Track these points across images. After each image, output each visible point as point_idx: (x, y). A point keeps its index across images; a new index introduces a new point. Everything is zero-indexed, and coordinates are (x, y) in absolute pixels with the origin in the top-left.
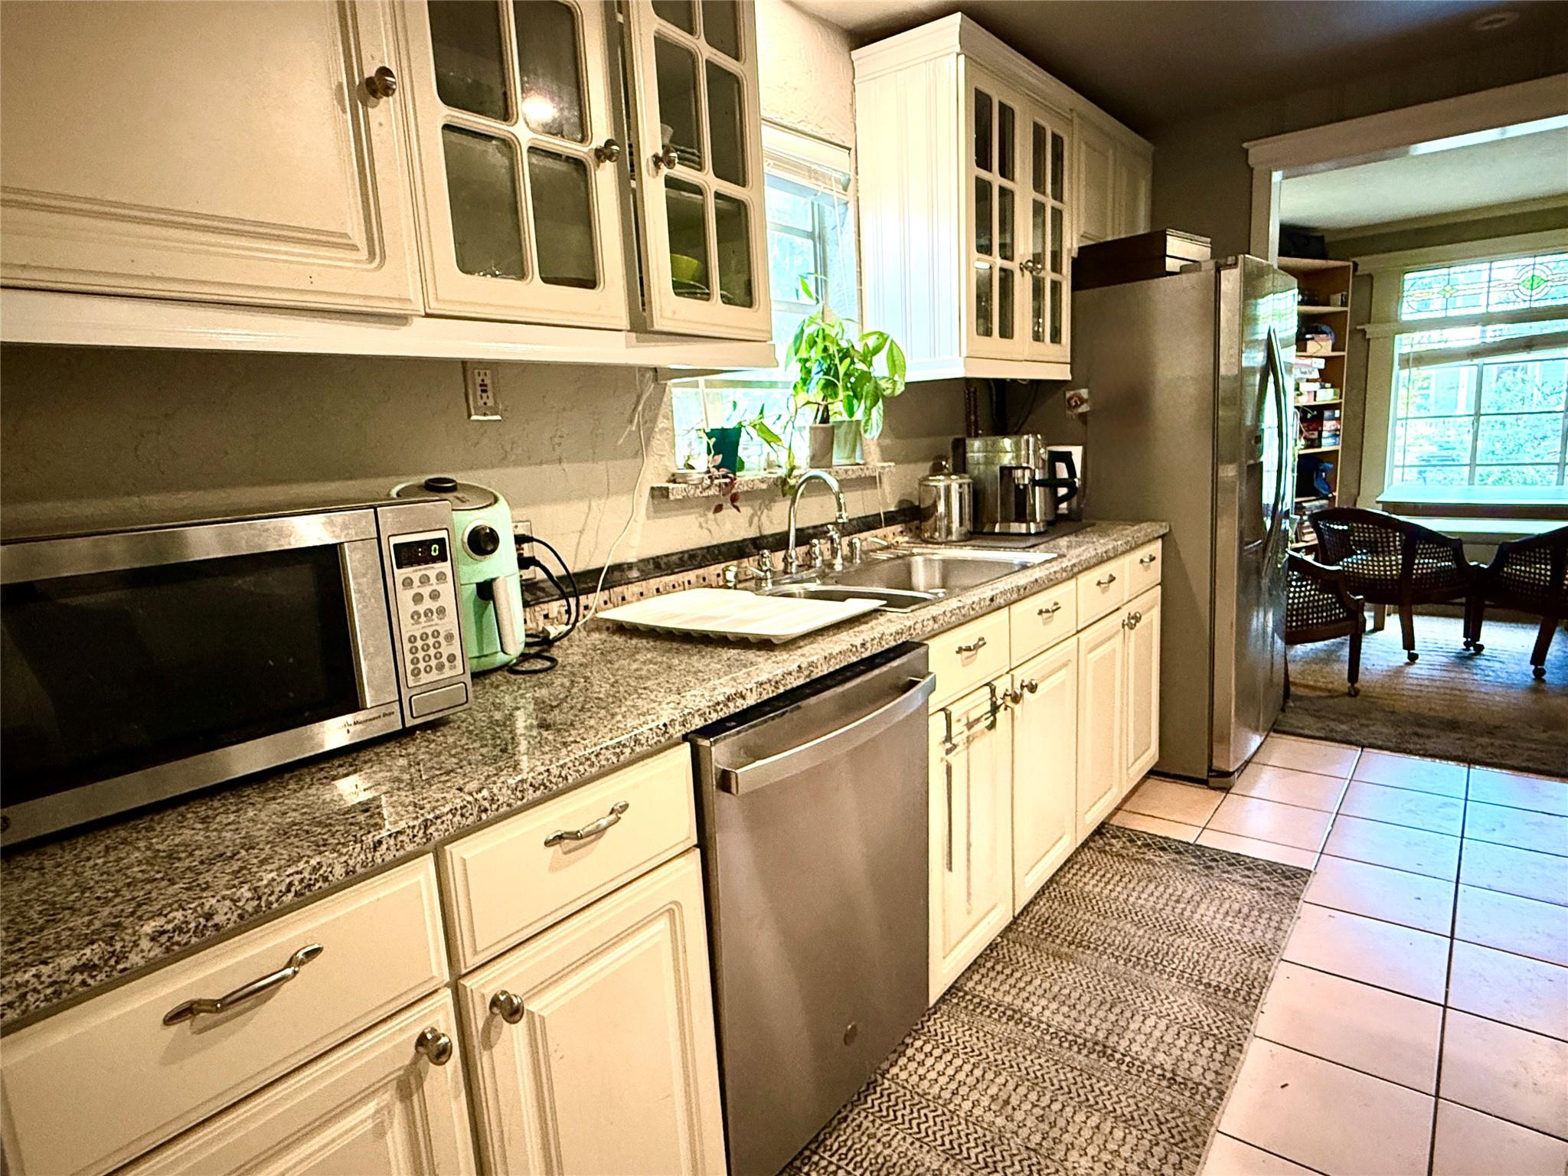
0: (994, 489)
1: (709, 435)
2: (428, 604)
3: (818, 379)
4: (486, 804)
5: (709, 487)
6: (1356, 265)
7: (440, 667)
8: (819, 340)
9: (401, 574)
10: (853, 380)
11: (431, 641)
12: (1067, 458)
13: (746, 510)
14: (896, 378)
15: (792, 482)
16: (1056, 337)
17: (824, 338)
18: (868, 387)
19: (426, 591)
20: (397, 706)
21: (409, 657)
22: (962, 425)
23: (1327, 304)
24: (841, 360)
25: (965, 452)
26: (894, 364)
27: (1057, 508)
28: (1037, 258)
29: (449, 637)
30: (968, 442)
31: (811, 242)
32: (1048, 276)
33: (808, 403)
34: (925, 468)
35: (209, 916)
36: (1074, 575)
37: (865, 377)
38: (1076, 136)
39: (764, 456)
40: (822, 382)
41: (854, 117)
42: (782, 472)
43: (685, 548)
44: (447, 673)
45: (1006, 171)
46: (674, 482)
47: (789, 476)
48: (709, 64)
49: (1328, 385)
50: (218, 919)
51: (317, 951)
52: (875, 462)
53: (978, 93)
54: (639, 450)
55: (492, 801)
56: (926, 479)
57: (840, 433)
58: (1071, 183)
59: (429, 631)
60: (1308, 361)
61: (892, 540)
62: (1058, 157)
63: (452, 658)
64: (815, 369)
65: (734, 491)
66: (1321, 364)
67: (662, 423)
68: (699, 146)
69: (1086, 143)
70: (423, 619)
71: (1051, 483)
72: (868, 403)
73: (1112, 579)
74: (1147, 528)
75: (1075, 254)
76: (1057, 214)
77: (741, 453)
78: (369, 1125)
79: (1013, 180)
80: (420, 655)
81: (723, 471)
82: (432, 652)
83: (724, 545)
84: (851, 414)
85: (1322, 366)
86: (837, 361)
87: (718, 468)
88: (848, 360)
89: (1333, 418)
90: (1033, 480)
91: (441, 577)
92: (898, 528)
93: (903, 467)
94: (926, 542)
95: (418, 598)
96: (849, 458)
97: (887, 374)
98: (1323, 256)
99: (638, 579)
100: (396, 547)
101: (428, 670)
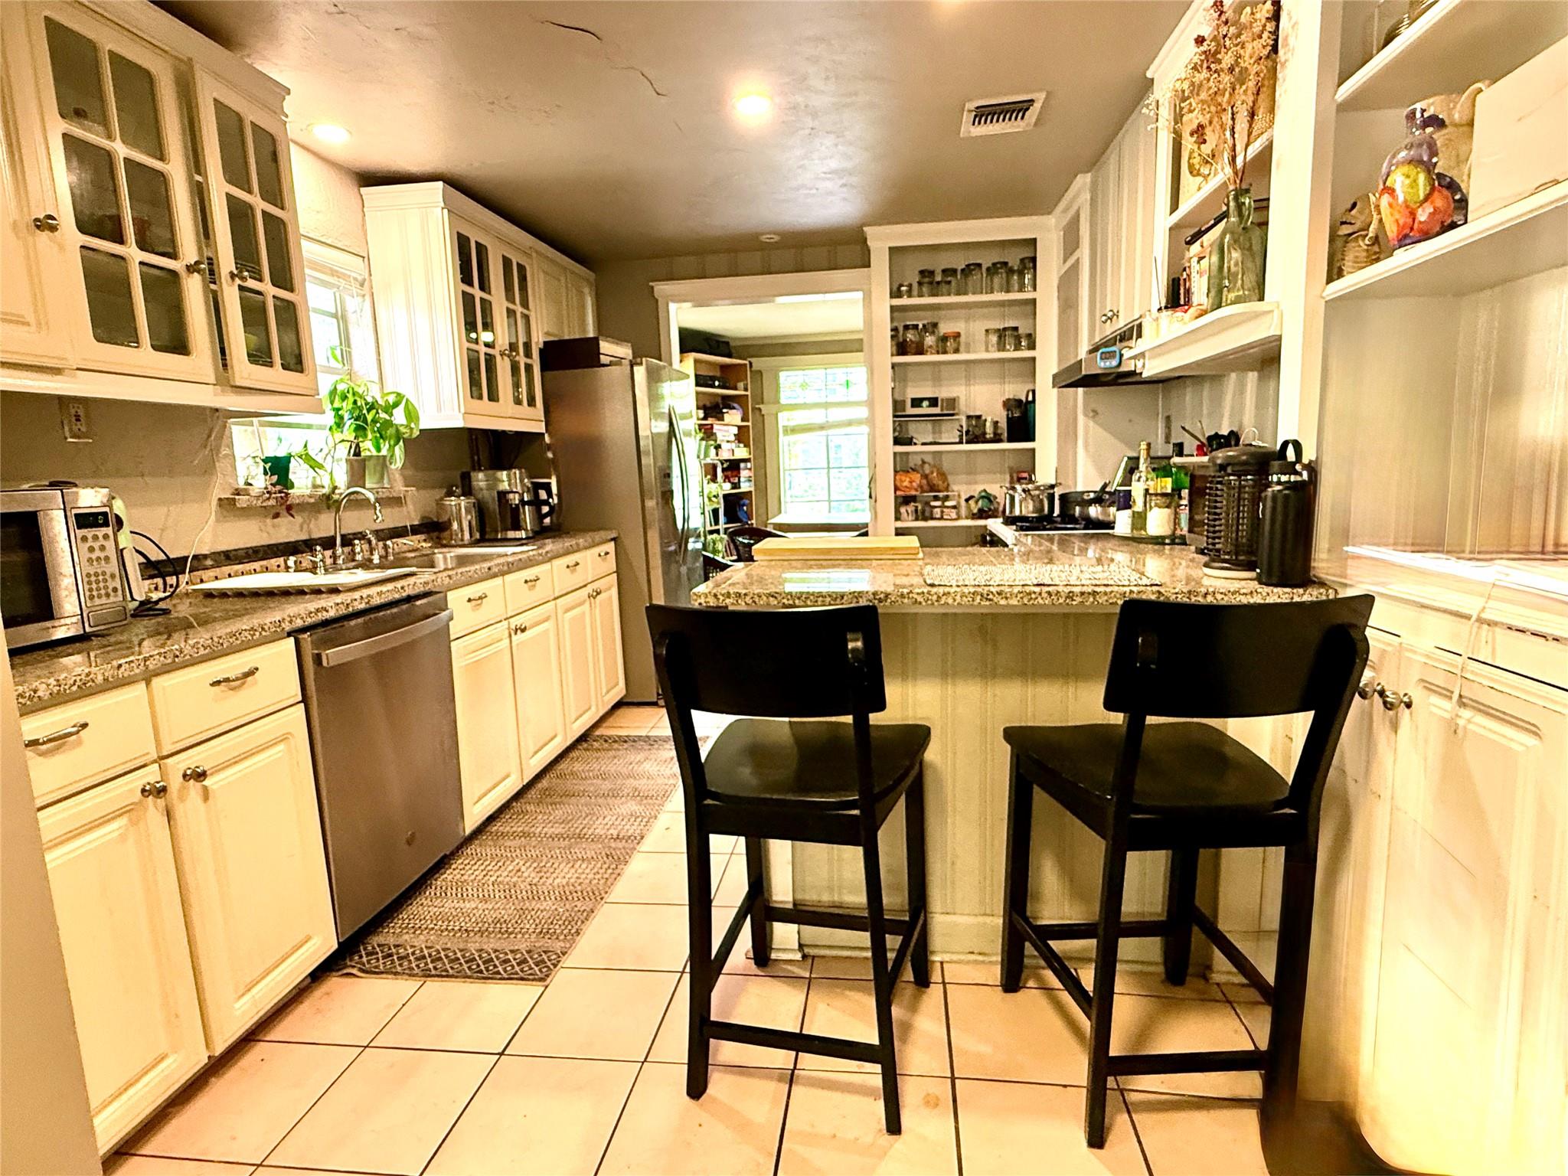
0: (494, 506)
1: (265, 461)
2: (97, 553)
3: (349, 425)
4: (178, 653)
5: (268, 499)
6: (751, 363)
7: (108, 595)
8: (350, 396)
9: (81, 533)
10: (378, 425)
11: (101, 578)
12: (547, 487)
13: (299, 519)
14: (413, 425)
15: (336, 497)
16: (532, 402)
17: (354, 394)
18: (391, 431)
19: (96, 545)
20: (80, 618)
21: (86, 587)
22: (468, 461)
23: (735, 388)
24: (369, 411)
25: (470, 482)
26: (411, 415)
27: (542, 522)
28: (513, 347)
29: (113, 576)
30: (473, 474)
31: (335, 320)
32: (522, 360)
33: (343, 441)
34: (439, 493)
35: (35, 691)
36: (550, 560)
37: (388, 424)
38: (535, 266)
39: (310, 480)
40: (354, 426)
41: (365, 234)
42: (326, 491)
43: (249, 546)
44: (112, 599)
45: (484, 286)
46: (238, 494)
47: (333, 492)
48: (264, 213)
49: (742, 445)
50: (40, 693)
51: (85, 726)
52: (400, 488)
53: (459, 235)
54: (208, 469)
55: (181, 652)
56: (442, 499)
57: (370, 465)
58: (534, 296)
59: (99, 571)
60: (725, 428)
61: (417, 545)
62: (523, 279)
63: (115, 590)
64: (346, 416)
65: (288, 503)
66: (735, 430)
67: (224, 451)
68: (258, 263)
69: (544, 272)
70: (95, 563)
71: (536, 503)
72: (392, 443)
73: (577, 564)
74: (604, 534)
75: (541, 346)
76: (527, 318)
77: (291, 476)
78: (116, 834)
79: (490, 293)
80: (94, 586)
81: (278, 488)
82: (101, 585)
83: (281, 544)
84: (379, 450)
85: (736, 432)
86: (365, 411)
87: (273, 485)
88: (374, 411)
89: (746, 468)
90: (522, 501)
91: (106, 537)
92: (422, 537)
93: (422, 492)
94: (445, 546)
95: (91, 549)
96: (378, 483)
97: (405, 422)
98: (730, 356)
99: (213, 567)
100: (76, 515)
101: (100, 596)
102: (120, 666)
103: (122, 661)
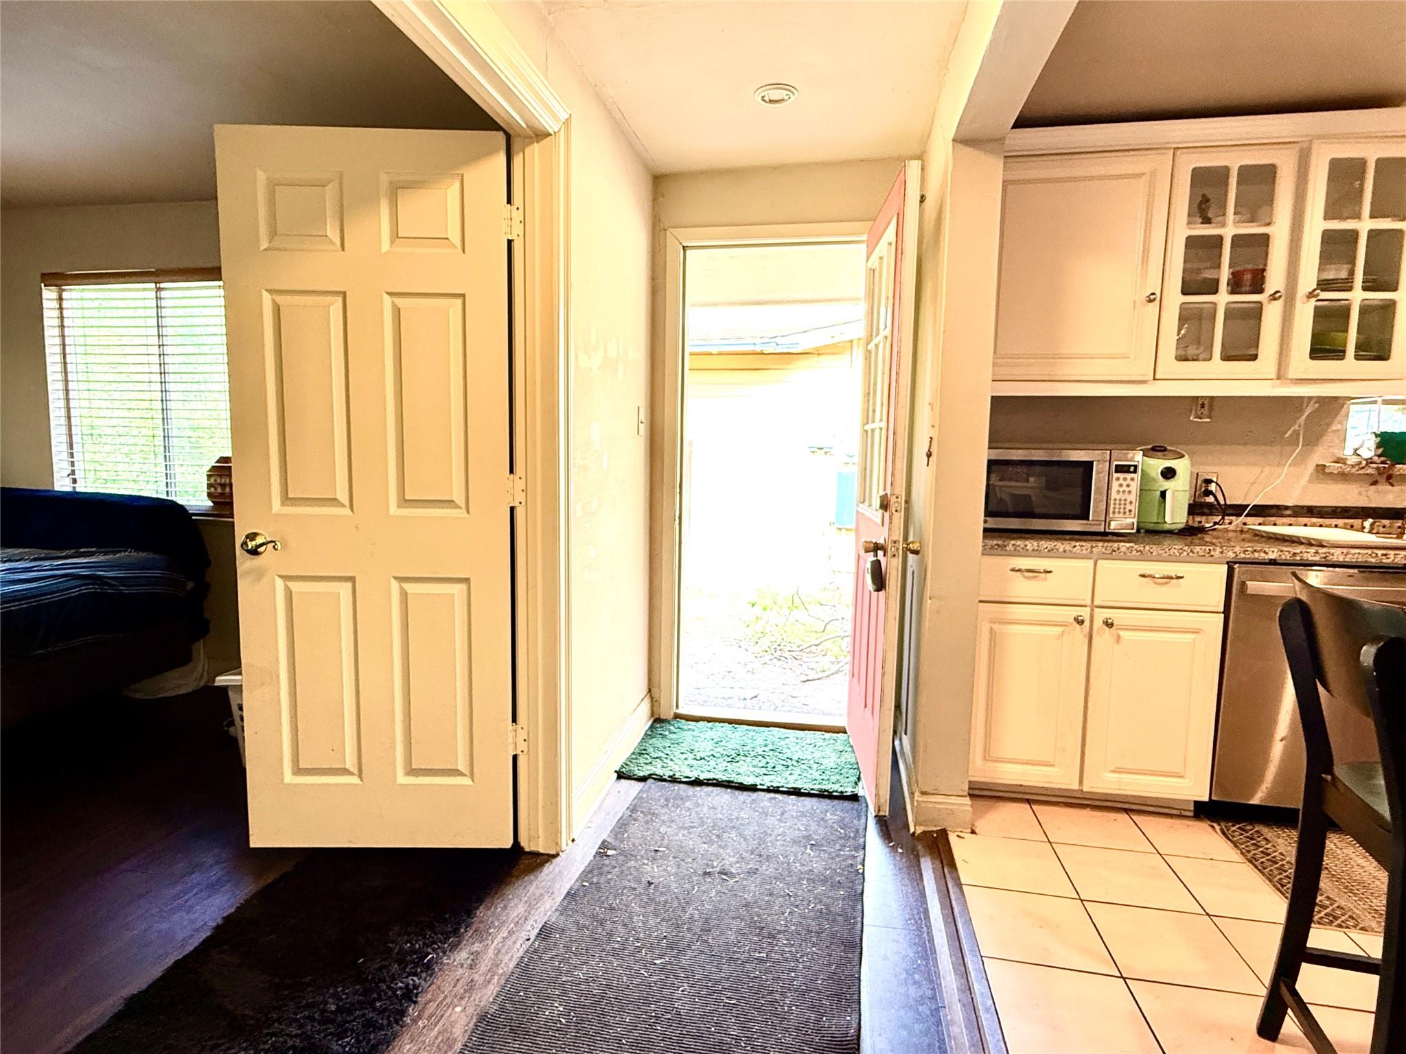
1: (1379, 435)
2: (1124, 488)
4: (1115, 549)
5: (1366, 468)
7: (1125, 513)
9: (1116, 475)
11: (1123, 502)
19: (1125, 483)
20: (1103, 523)
21: (1112, 506)
44: (1127, 516)
46: (1338, 462)
48: (1372, 232)
54: (1313, 441)
59: (1123, 499)
63: (1130, 511)
65: (1391, 472)
70: (1121, 493)
82: (1122, 506)
87: (1379, 456)
91: (1132, 479)
95: (1121, 485)
99: (1289, 516)
100: (1116, 465)
101: (1119, 513)
102: (1075, 547)
103: (1078, 544)
